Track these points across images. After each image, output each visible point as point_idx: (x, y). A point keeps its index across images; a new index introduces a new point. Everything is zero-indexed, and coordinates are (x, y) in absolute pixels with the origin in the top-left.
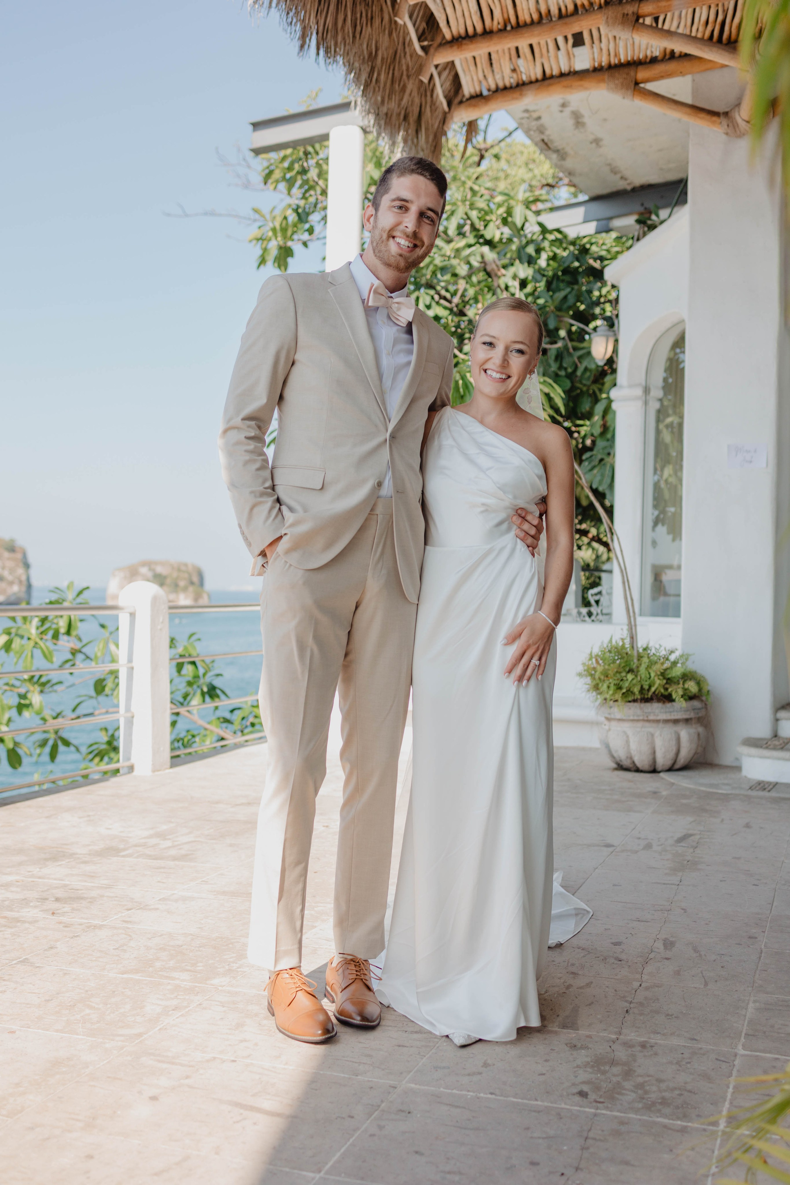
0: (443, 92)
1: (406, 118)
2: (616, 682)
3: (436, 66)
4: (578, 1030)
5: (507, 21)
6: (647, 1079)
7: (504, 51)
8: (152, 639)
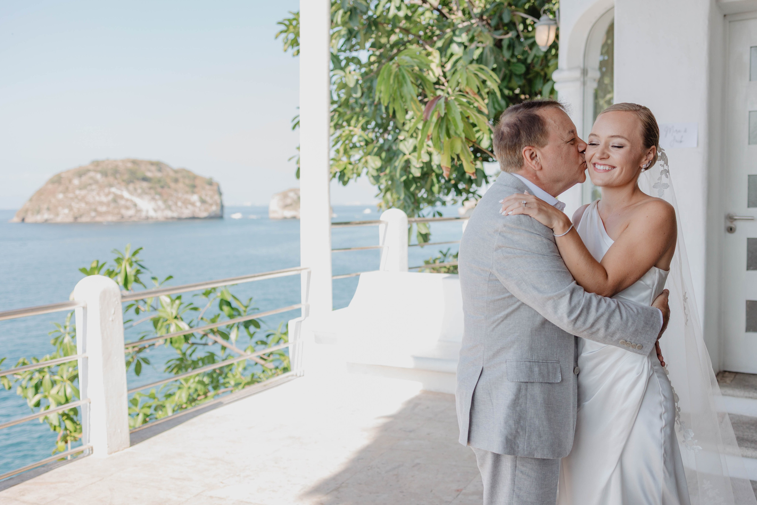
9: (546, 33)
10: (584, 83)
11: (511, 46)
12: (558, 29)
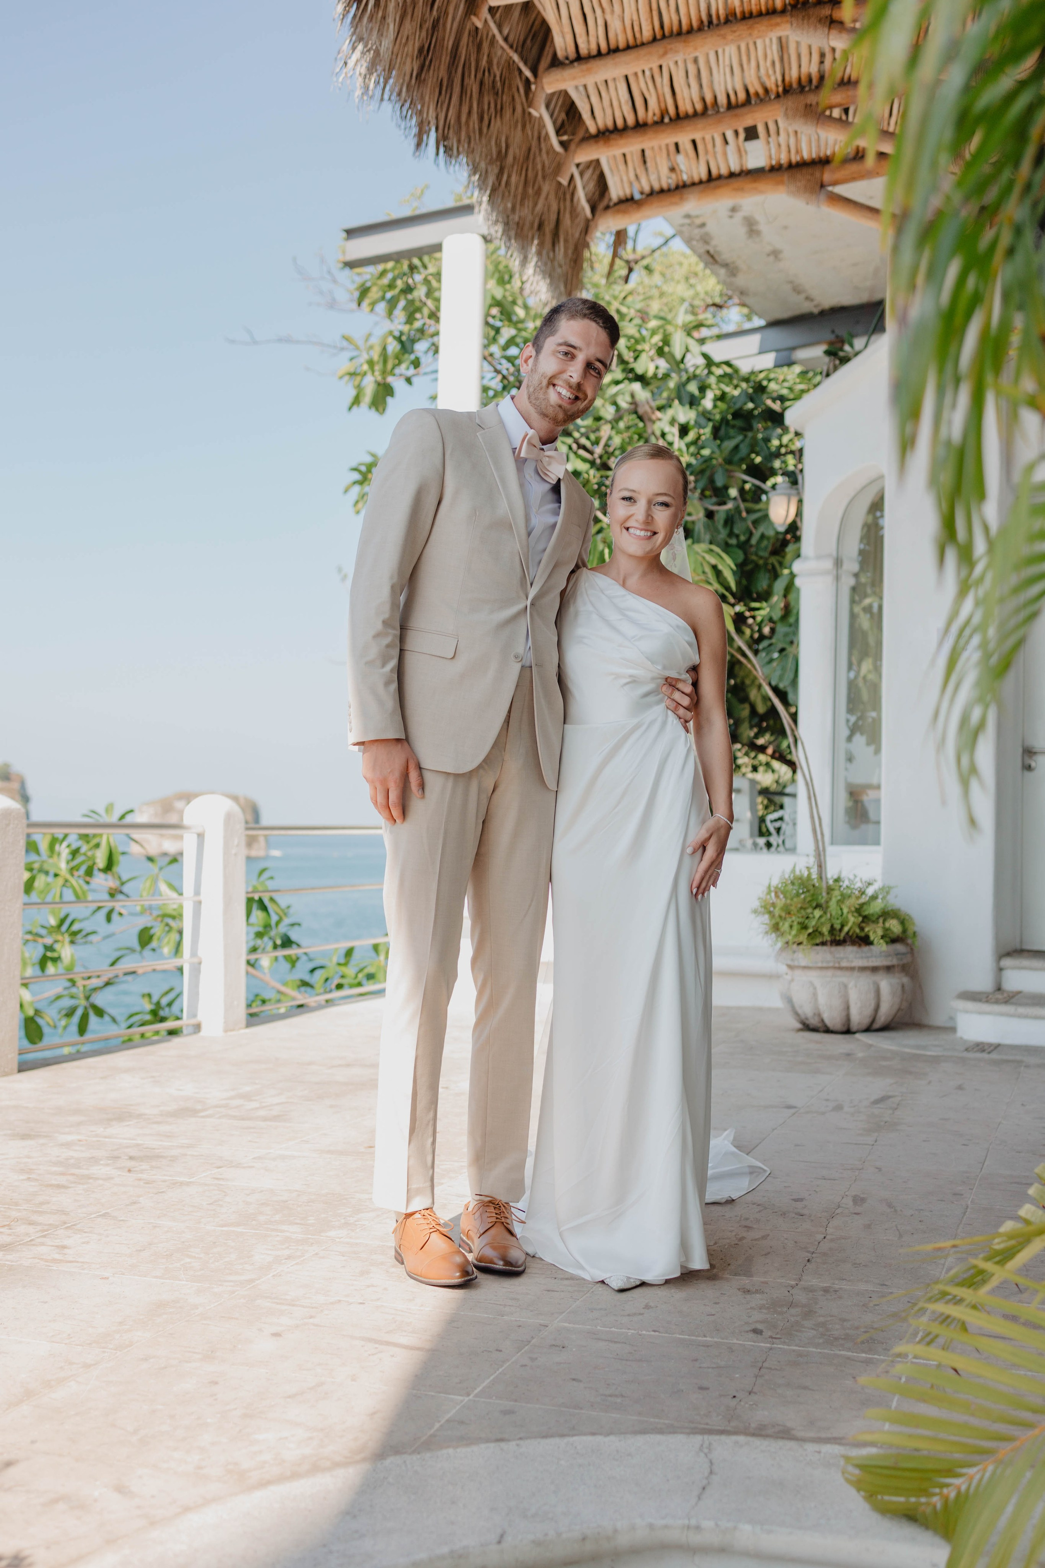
0: (586, 195)
1: (540, 226)
2: (800, 920)
3: (578, 165)
4: (752, 1276)
5: (664, 112)
6: (829, 1318)
7: (660, 148)
8: (225, 867)
9: (785, 507)
10: (837, 578)
11: (729, 521)
12: (800, 501)
